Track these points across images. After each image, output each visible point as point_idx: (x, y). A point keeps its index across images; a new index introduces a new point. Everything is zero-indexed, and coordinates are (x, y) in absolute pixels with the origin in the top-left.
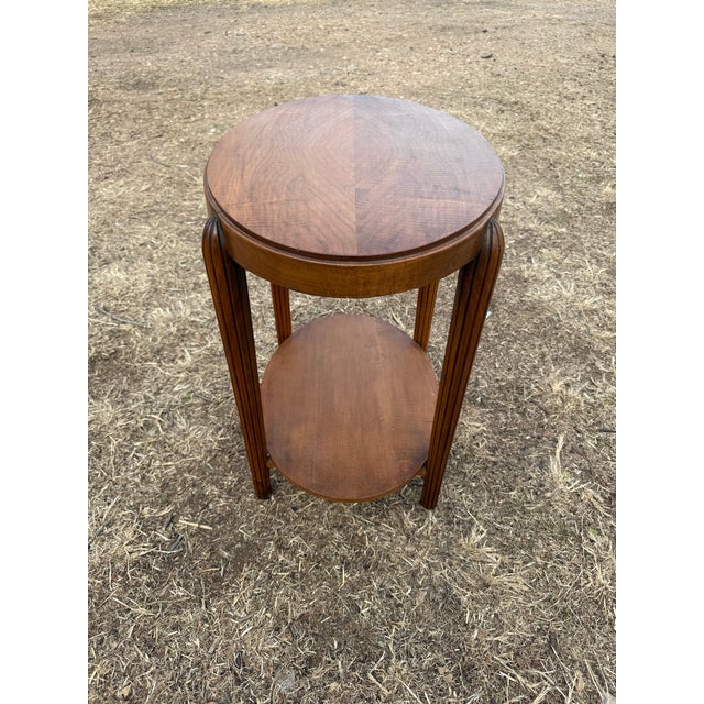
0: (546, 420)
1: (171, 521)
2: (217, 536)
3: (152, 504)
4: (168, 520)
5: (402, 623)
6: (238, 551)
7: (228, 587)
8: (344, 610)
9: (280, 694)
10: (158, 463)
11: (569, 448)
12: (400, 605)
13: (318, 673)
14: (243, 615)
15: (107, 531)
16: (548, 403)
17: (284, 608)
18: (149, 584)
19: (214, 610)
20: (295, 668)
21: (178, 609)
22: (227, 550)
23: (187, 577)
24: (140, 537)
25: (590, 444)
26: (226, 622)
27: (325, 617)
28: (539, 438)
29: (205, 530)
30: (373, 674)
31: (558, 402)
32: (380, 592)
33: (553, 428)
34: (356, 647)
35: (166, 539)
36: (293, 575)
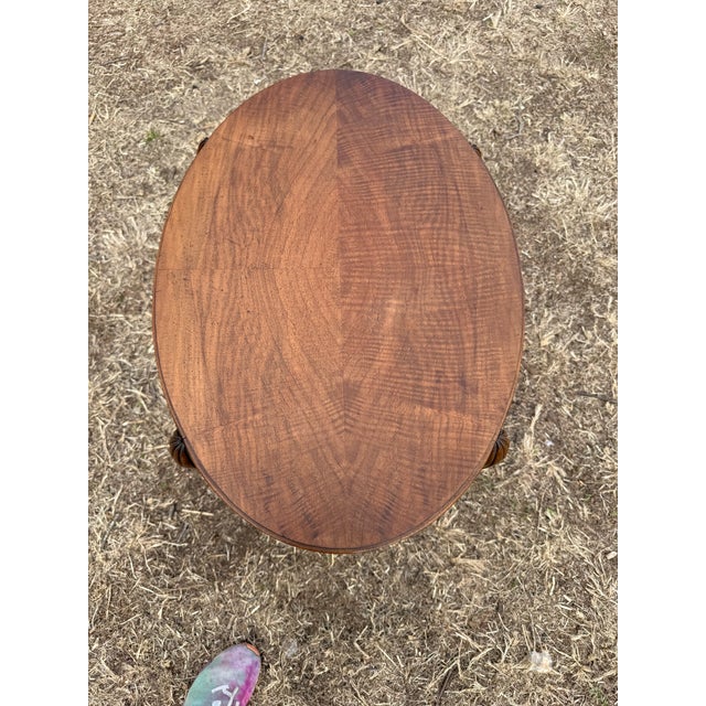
0: (527, 382)
1: (175, 510)
2: (219, 520)
3: (155, 493)
4: (171, 510)
5: (382, 598)
6: (239, 535)
7: (234, 570)
8: (334, 587)
9: (287, 660)
11: (545, 415)
12: (380, 582)
13: (315, 641)
14: (251, 596)
15: (119, 525)
16: (533, 361)
17: (284, 587)
18: (167, 572)
19: (226, 592)
20: (297, 636)
21: (196, 592)
22: (230, 534)
23: (198, 562)
24: (151, 530)
25: (566, 410)
26: (237, 602)
27: (318, 593)
28: (518, 403)
29: (207, 517)
30: (358, 642)
31: (544, 359)
32: (364, 571)
33: (533, 391)
34: (344, 618)
35: (174, 528)
36: (289, 557)
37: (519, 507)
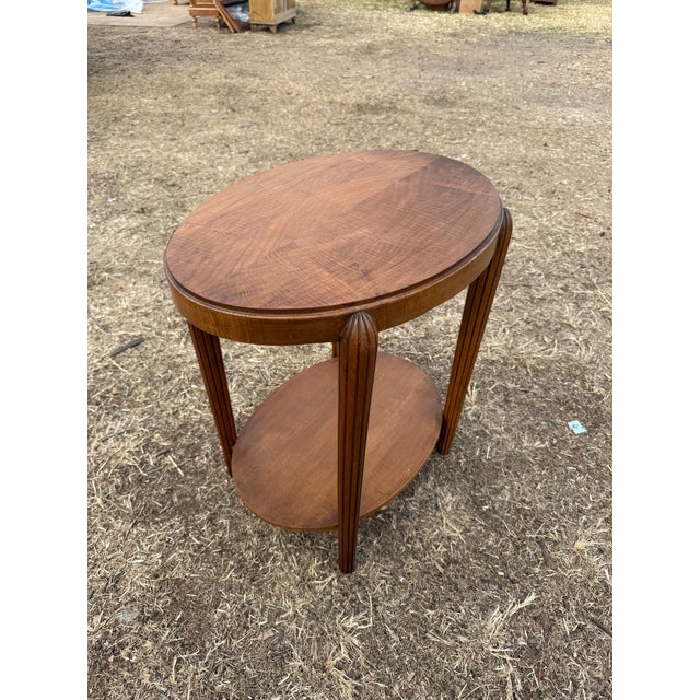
0: (537, 570)
1: (165, 453)
2: (183, 483)
3: (164, 434)
4: (164, 451)
5: (235, 642)
6: (185, 503)
7: (157, 523)
8: (208, 600)
9: (117, 621)
10: (191, 408)
11: (536, 613)
12: (247, 628)
13: (150, 627)
14: (146, 548)
15: (124, 435)
16: (556, 555)
17: (174, 563)
18: (117, 487)
19: (135, 532)
20: (143, 612)
21: (118, 514)
22: (179, 497)
23: (141, 498)
24: (138, 452)
26: (134, 545)
27: (192, 592)
28: (513, 582)
29: (178, 474)
30: (179, 660)
31: (569, 560)
32: (243, 606)
33: (538, 582)
34: (190, 632)
35: (152, 463)
36: (200, 546)
37: (439, 676)
